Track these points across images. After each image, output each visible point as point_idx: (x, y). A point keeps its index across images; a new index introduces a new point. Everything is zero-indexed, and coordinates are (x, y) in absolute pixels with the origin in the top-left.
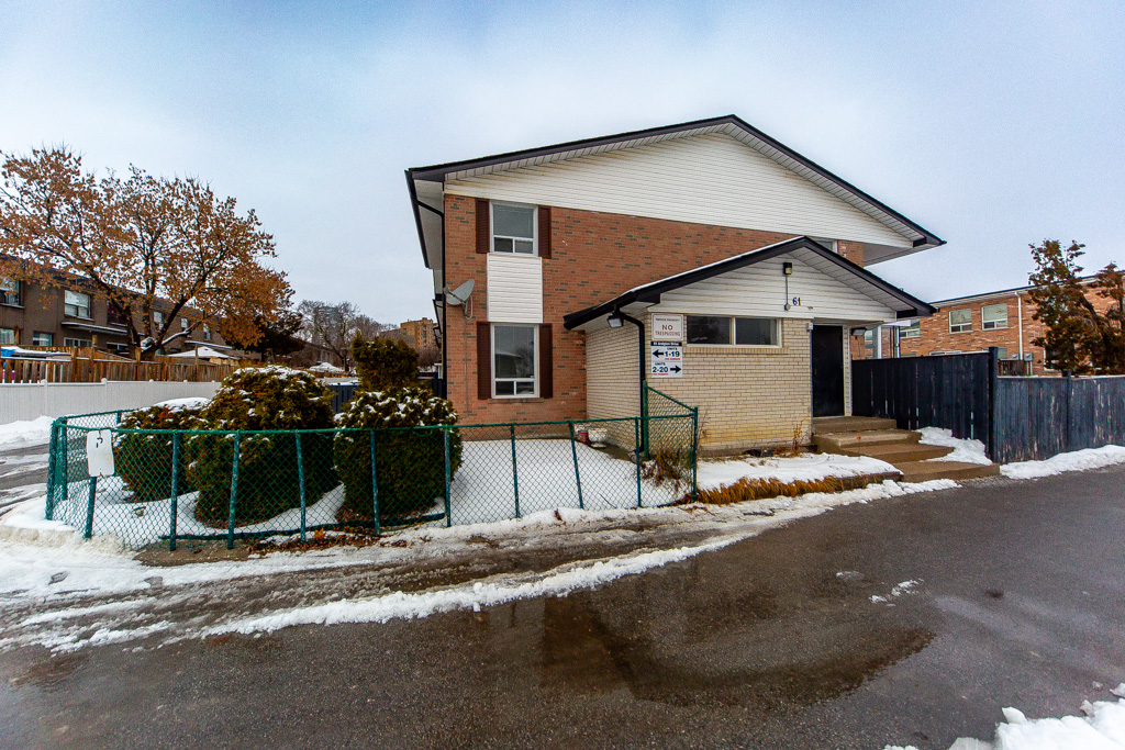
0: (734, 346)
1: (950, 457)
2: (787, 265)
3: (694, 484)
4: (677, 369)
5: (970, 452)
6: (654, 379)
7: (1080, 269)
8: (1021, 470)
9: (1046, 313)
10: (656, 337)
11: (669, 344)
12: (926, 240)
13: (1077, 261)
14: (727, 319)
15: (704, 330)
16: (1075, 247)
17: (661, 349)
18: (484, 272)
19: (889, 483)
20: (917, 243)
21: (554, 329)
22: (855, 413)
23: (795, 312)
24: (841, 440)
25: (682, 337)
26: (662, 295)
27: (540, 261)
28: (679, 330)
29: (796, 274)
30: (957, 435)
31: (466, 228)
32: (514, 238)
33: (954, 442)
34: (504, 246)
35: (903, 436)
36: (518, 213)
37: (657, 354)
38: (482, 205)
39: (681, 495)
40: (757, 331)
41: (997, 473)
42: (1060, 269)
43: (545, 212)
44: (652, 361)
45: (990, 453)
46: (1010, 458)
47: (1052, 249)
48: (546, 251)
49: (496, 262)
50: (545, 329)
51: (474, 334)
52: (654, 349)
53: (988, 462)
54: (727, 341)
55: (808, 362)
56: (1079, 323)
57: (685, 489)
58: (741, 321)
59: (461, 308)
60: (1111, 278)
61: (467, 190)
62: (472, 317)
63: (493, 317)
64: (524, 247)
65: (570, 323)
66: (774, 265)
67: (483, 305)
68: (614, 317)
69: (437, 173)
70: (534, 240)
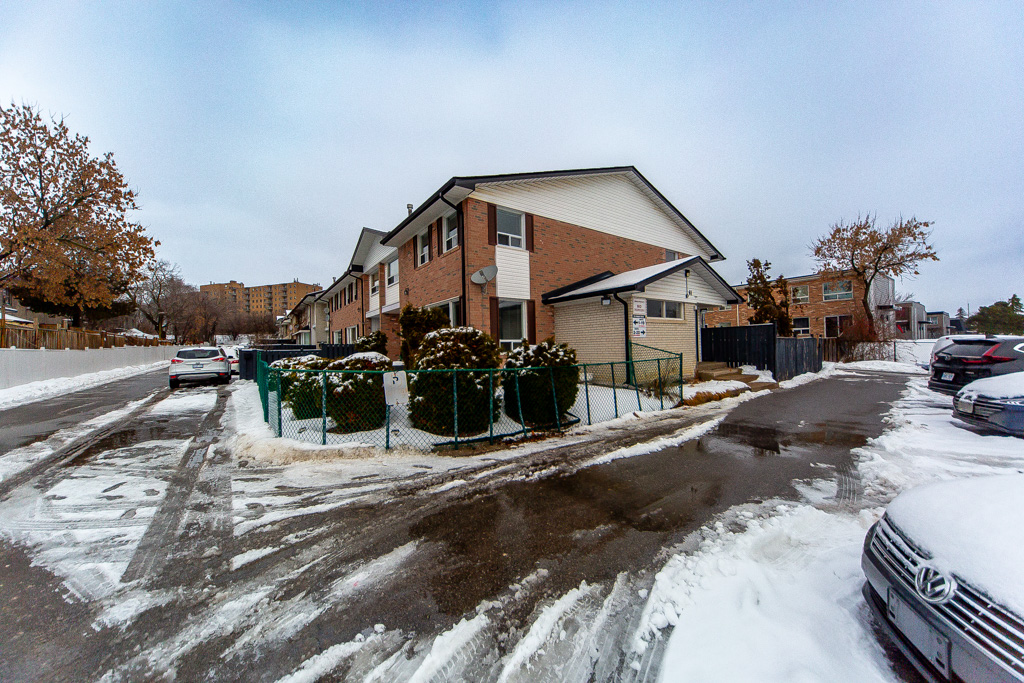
0: (664, 319)
1: (759, 380)
2: (687, 271)
3: (681, 397)
4: (643, 332)
5: (766, 377)
6: (634, 339)
7: (769, 277)
8: (787, 385)
9: (754, 302)
10: (635, 312)
11: (640, 317)
12: (719, 256)
13: (768, 272)
14: (662, 302)
15: (654, 308)
16: (766, 264)
17: (637, 320)
18: (493, 259)
19: (748, 392)
20: (717, 256)
21: (536, 304)
22: (703, 360)
23: (691, 299)
24: (715, 373)
25: (645, 313)
26: (646, 288)
27: (527, 253)
28: (644, 306)
29: (690, 277)
30: (759, 369)
31: (482, 225)
32: (510, 235)
33: (758, 372)
34: (504, 241)
35: (734, 371)
36: (513, 217)
37: (635, 322)
38: (492, 208)
39: (677, 403)
40: (673, 309)
41: (778, 386)
42: (761, 277)
43: (530, 217)
44: (633, 327)
45: (774, 377)
46: (782, 380)
47: (756, 264)
48: (530, 247)
49: (501, 251)
50: (531, 304)
51: (488, 306)
52: (634, 319)
53: (774, 381)
54: (662, 315)
55: (695, 329)
56: (770, 308)
57: (676, 400)
58: (668, 303)
59: (480, 286)
60: (782, 283)
61: (483, 195)
62: (487, 294)
63: (500, 294)
64: (517, 243)
65: (547, 300)
66: (683, 271)
67: (493, 284)
68: (606, 298)
69: (471, 182)
70: (523, 238)
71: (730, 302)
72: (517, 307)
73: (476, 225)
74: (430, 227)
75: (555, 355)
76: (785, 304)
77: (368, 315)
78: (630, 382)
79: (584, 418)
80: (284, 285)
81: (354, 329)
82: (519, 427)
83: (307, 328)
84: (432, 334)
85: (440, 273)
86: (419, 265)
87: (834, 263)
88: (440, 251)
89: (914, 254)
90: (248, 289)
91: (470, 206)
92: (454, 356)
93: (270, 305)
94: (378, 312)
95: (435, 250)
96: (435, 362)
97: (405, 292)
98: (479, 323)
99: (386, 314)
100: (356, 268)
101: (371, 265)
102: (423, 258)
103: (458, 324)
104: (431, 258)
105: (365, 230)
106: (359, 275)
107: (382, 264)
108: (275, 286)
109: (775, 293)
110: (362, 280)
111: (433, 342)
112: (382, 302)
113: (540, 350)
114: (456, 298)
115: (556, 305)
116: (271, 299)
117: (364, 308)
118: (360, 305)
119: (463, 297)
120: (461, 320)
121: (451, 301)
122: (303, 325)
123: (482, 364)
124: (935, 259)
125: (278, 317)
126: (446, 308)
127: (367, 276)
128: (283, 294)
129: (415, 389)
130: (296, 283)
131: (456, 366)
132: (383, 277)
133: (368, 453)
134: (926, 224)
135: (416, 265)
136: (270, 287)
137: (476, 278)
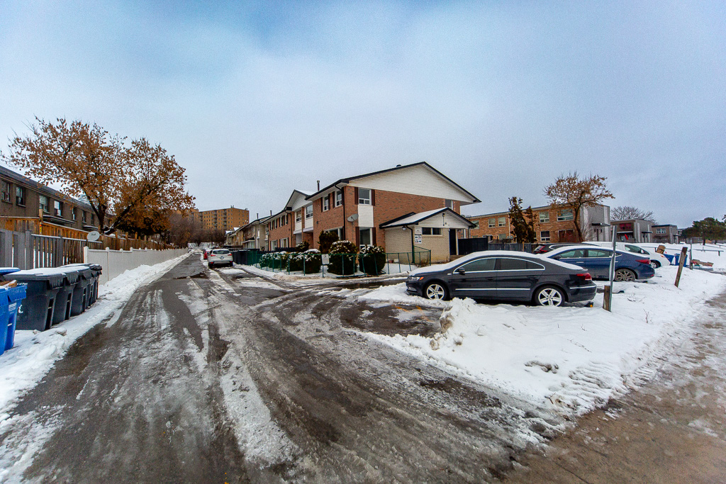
0: (432, 235)
2: (443, 214)
4: (421, 242)
6: (415, 244)
7: (522, 207)
9: (514, 222)
10: (416, 233)
11: (419, 235)
12: (476, 201)
13: (521, 205)
14: (430, 228)
15: (426, 231)
16: (520, 200)
18: (357, 210)
20: (475, 201)
21: (376, 229)
23: (446, 226)
25: (421, 233)
26: (420, 223)
27: (372, 207)
28: (421, 230)
29: (445, 216)
31: (352, 196)
32: (365, 199)
34: (362, 202)
36: (366, 191)
38: (356, 189)
40: (437, 231)
42: (516, 207)
43: (373, 191)
44: (415, 239)
47: (514, 200)
48: (374, 204)
49: (360, 206)
50: (374, 229)
51: (355, 230)
52: (416, 236)
54: (430, 234)
55: (448, 240)
56: (522, 226)
58: (434, 229)
59: (352, 223)
60: (529, 210)
61: (352, 184)
62: (355, 225)
63: (360, 226)
64: (367, 202)
65: (381, 227)
66: (441, 214)
67: (357, 221)
68: (404, 227)
69: (347, 180)
70: (370, 200)
71: (469, 227)
72: (368, 230)
73: (350, 196)
74: (329, 195)
75: (376, 250)
76: (531, 223)
77: (294, 233)
78: (413, 263)
79: (387, 272)
80: (225, 210)
81: (285, 240)
82: (363, 274)
83: (253, 239)
84: (335, 243)
85: (334, 216)
86: (324, 211)
87: (559, 200)
88: (334, 206)
89: (601, 195)
90: (201, 212)
91: (347, 189)
92: (342, 250)
93: (216, 222)
94: (301, 231)
95: (332, 205)
96: (336, 252)
97: (316, 223)
98: (351, 238)
99: (305, 232)
100: (288, 208)
101: (297, 207)
102: (325, 207)
103: (342, 240)
104: (329, 208)
105: (295, 191)
106: (289, 212)
107: (303, 208)
108: (219, 211)
109: (525, 216)
110: (291, 214)
111: (335, 245)
112: (303, 227)
113: (371, 248)
114: (341, 227)
115: (386, 229)
116: (216, 219)
117: (292, 229)
118: (290, 227)
119: (344, 227)
120: (343, 238)
121: (339, 228)
122: (249, 237)
123: (351, 252)
124: (612, 197)
125: (227, 232)
126: (336, 231)
127: (294, 212)
128: (224, 216)
129: (331, 260)
130: (233, 209)
131: (343, 253)
132: (303, 214)
133: (318, 278)
134: (603, 179)
135: (322, 211)
136: (216, 211)
137: (349, 219)
